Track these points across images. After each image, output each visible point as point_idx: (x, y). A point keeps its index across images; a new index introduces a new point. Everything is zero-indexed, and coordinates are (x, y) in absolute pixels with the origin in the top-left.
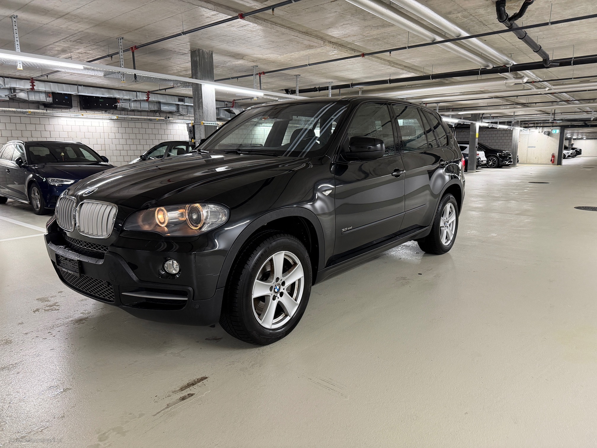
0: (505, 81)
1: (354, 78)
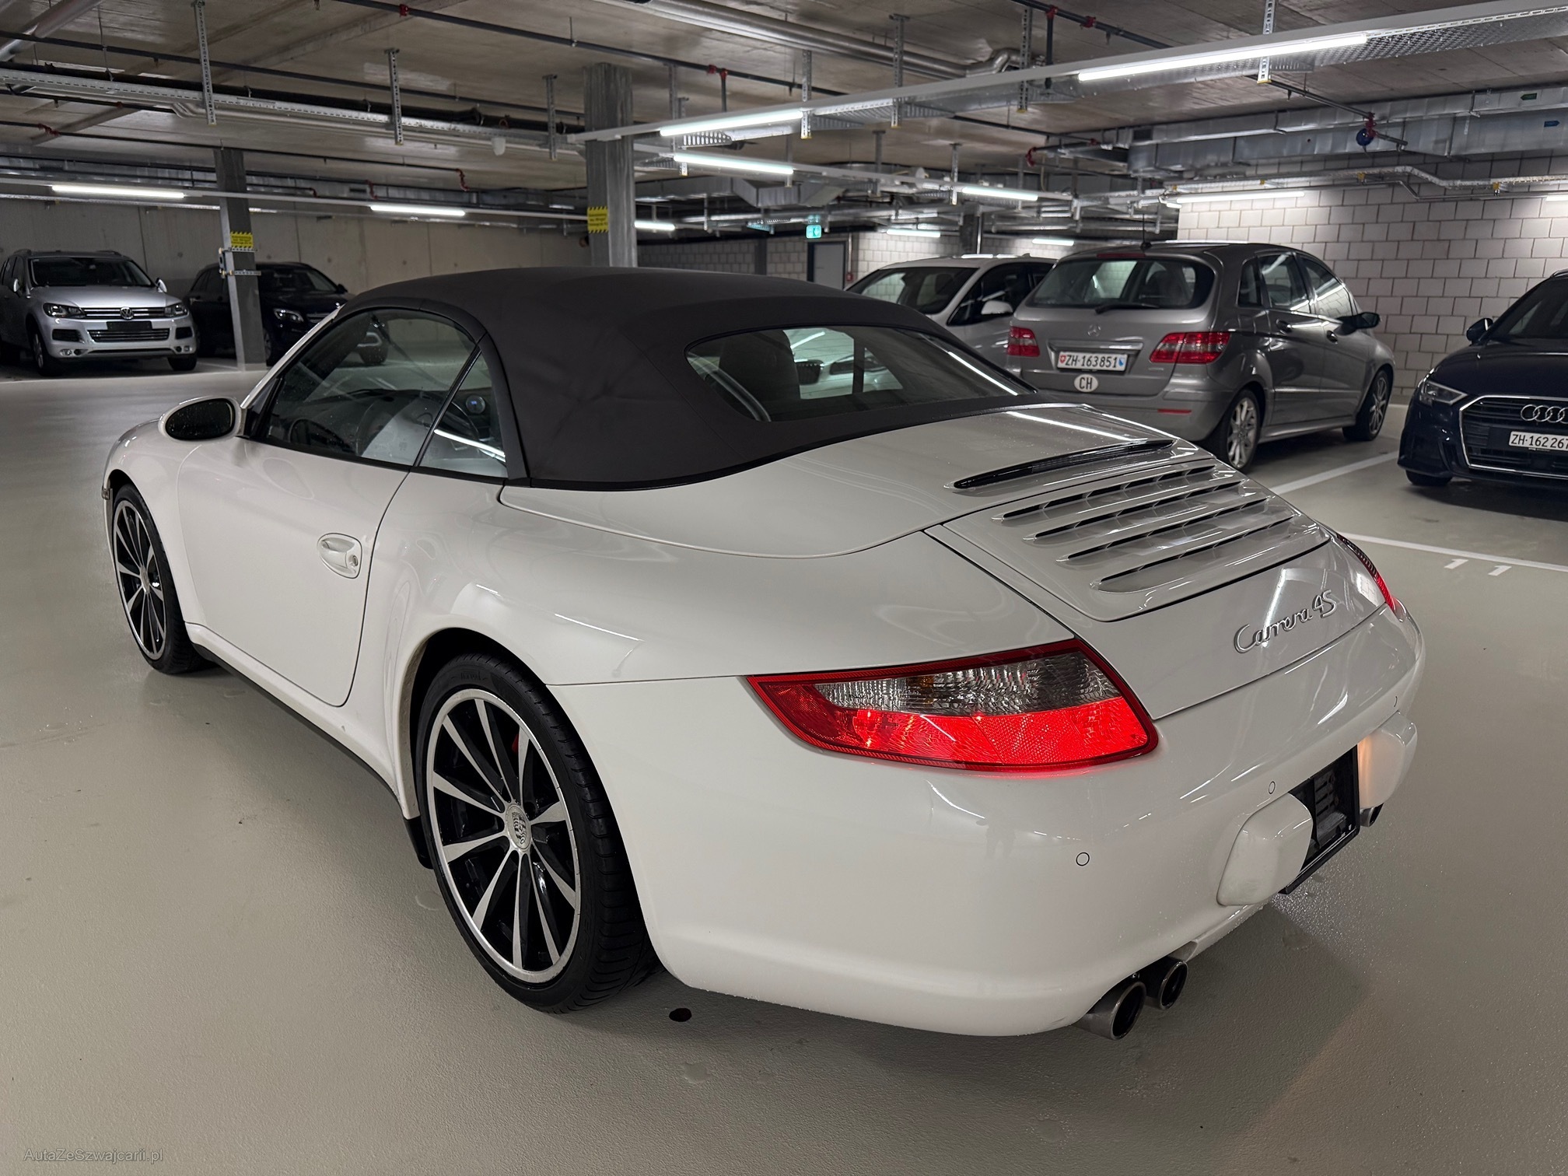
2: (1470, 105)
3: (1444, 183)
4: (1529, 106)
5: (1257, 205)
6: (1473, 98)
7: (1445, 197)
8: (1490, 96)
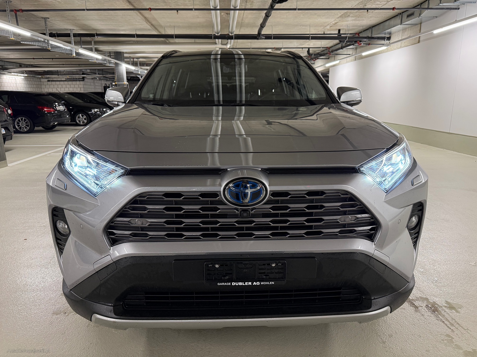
0: (215, 46)
1: (99, 29)
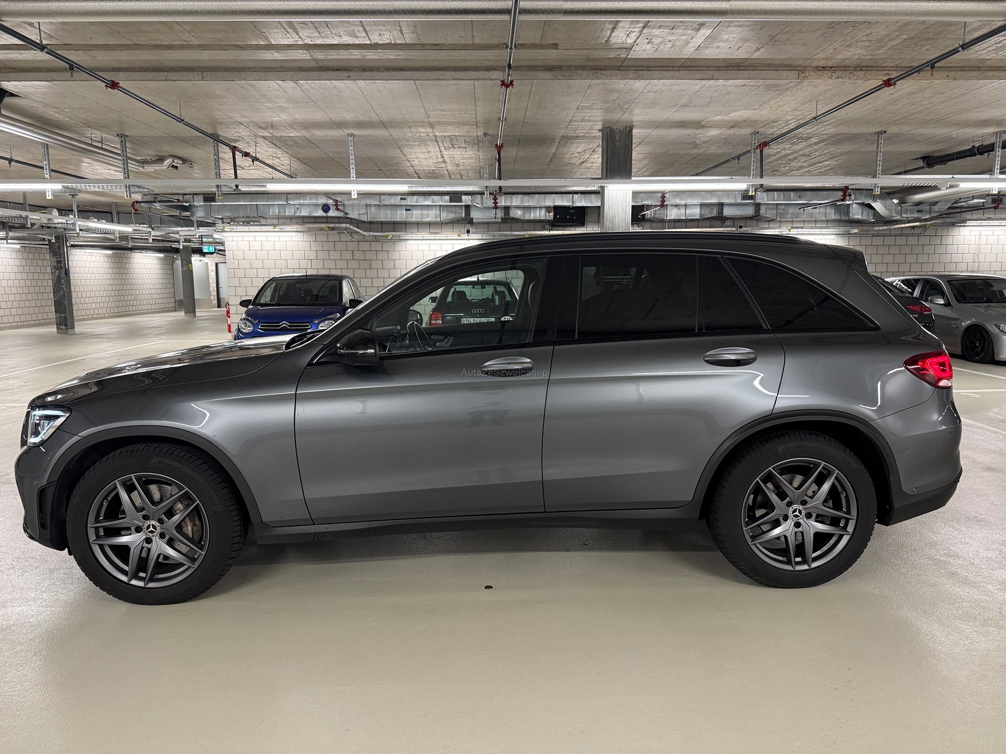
2: (379, 201)
3: (365, 233)
4: (404, 203)
5: (269, 239)
6: (380, 197)
7: (364, 240)
8: (387, 197)
